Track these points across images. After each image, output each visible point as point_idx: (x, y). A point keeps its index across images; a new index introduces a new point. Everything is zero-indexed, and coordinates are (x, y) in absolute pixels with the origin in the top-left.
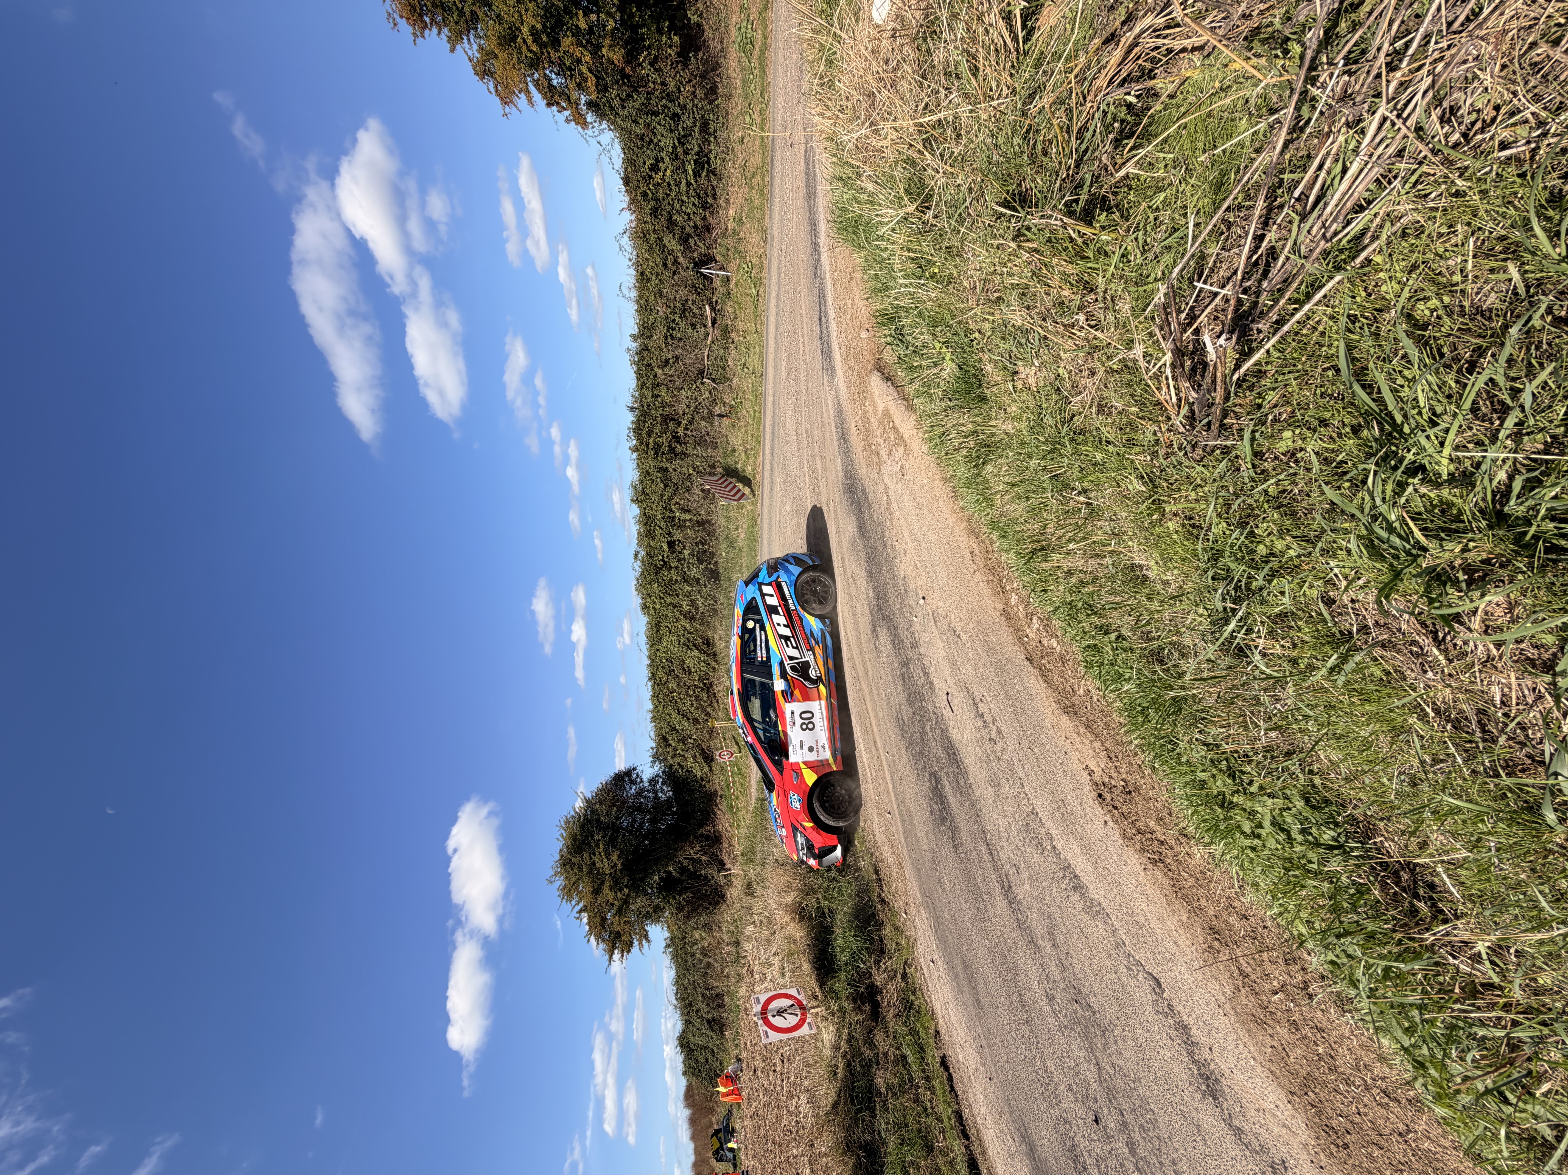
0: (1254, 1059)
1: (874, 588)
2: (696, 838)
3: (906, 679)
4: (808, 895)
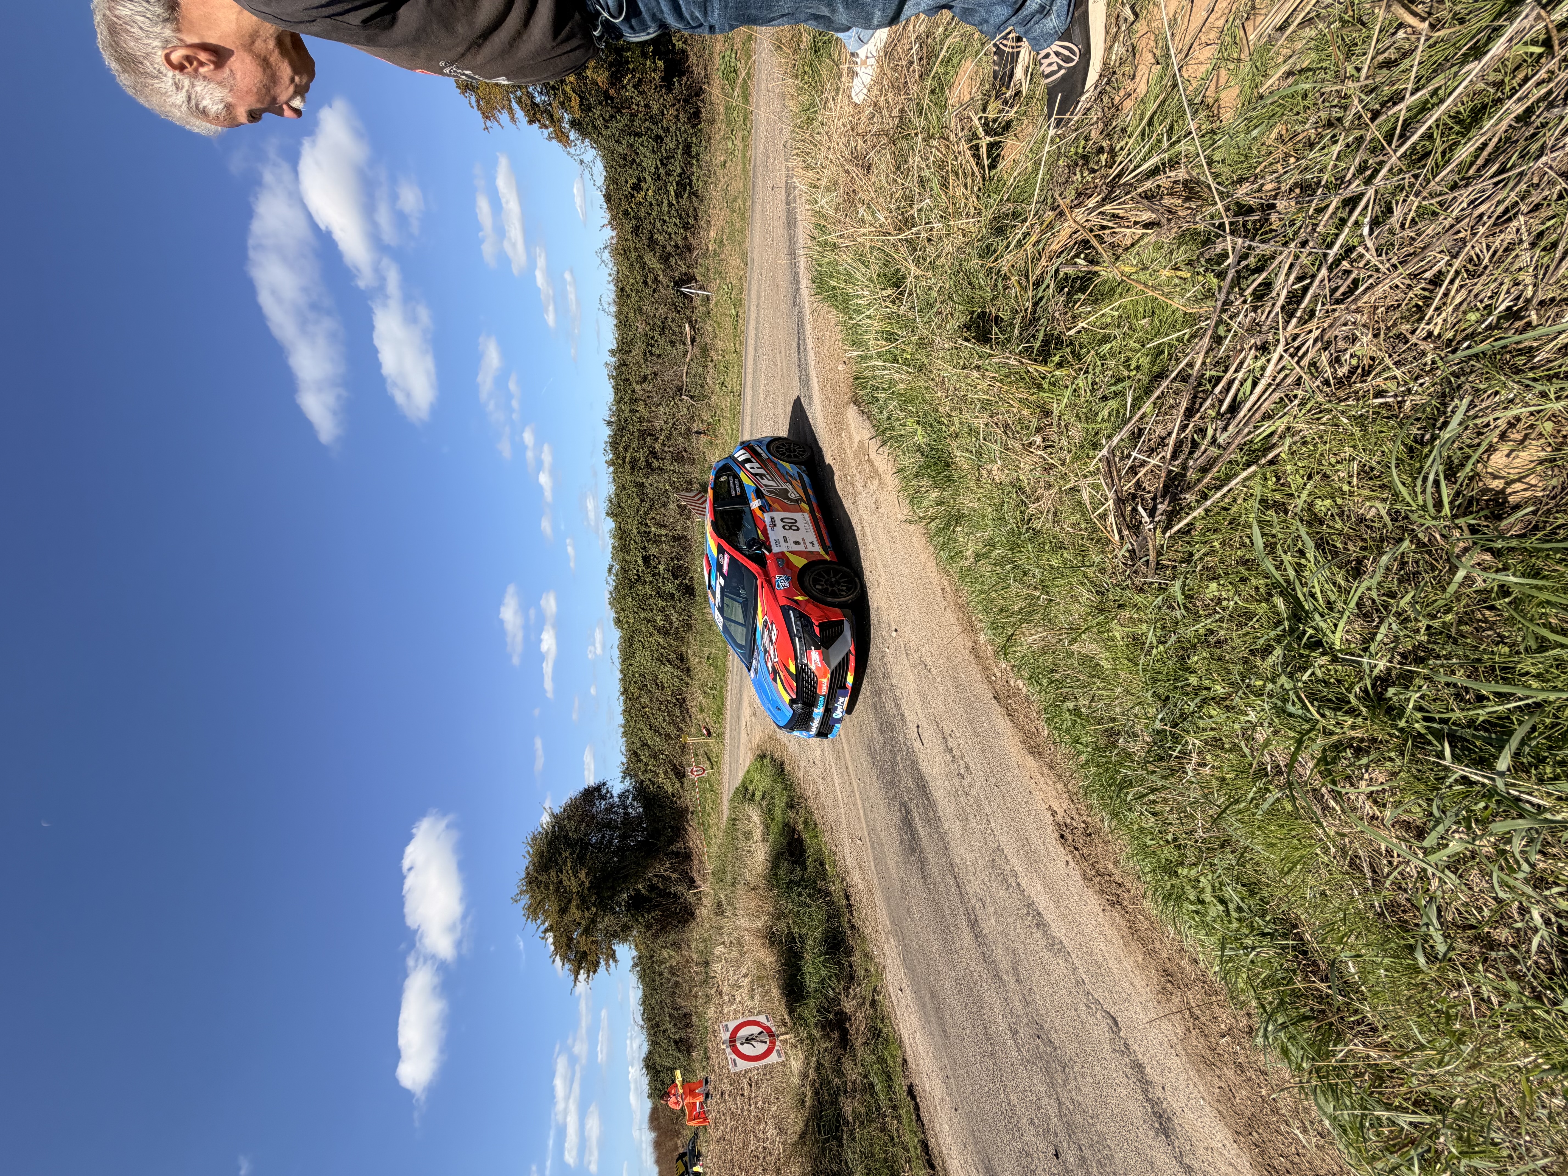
0: (1203, 1099)
2: (666, 855)
3: (878, 708)
4: (778, 919)
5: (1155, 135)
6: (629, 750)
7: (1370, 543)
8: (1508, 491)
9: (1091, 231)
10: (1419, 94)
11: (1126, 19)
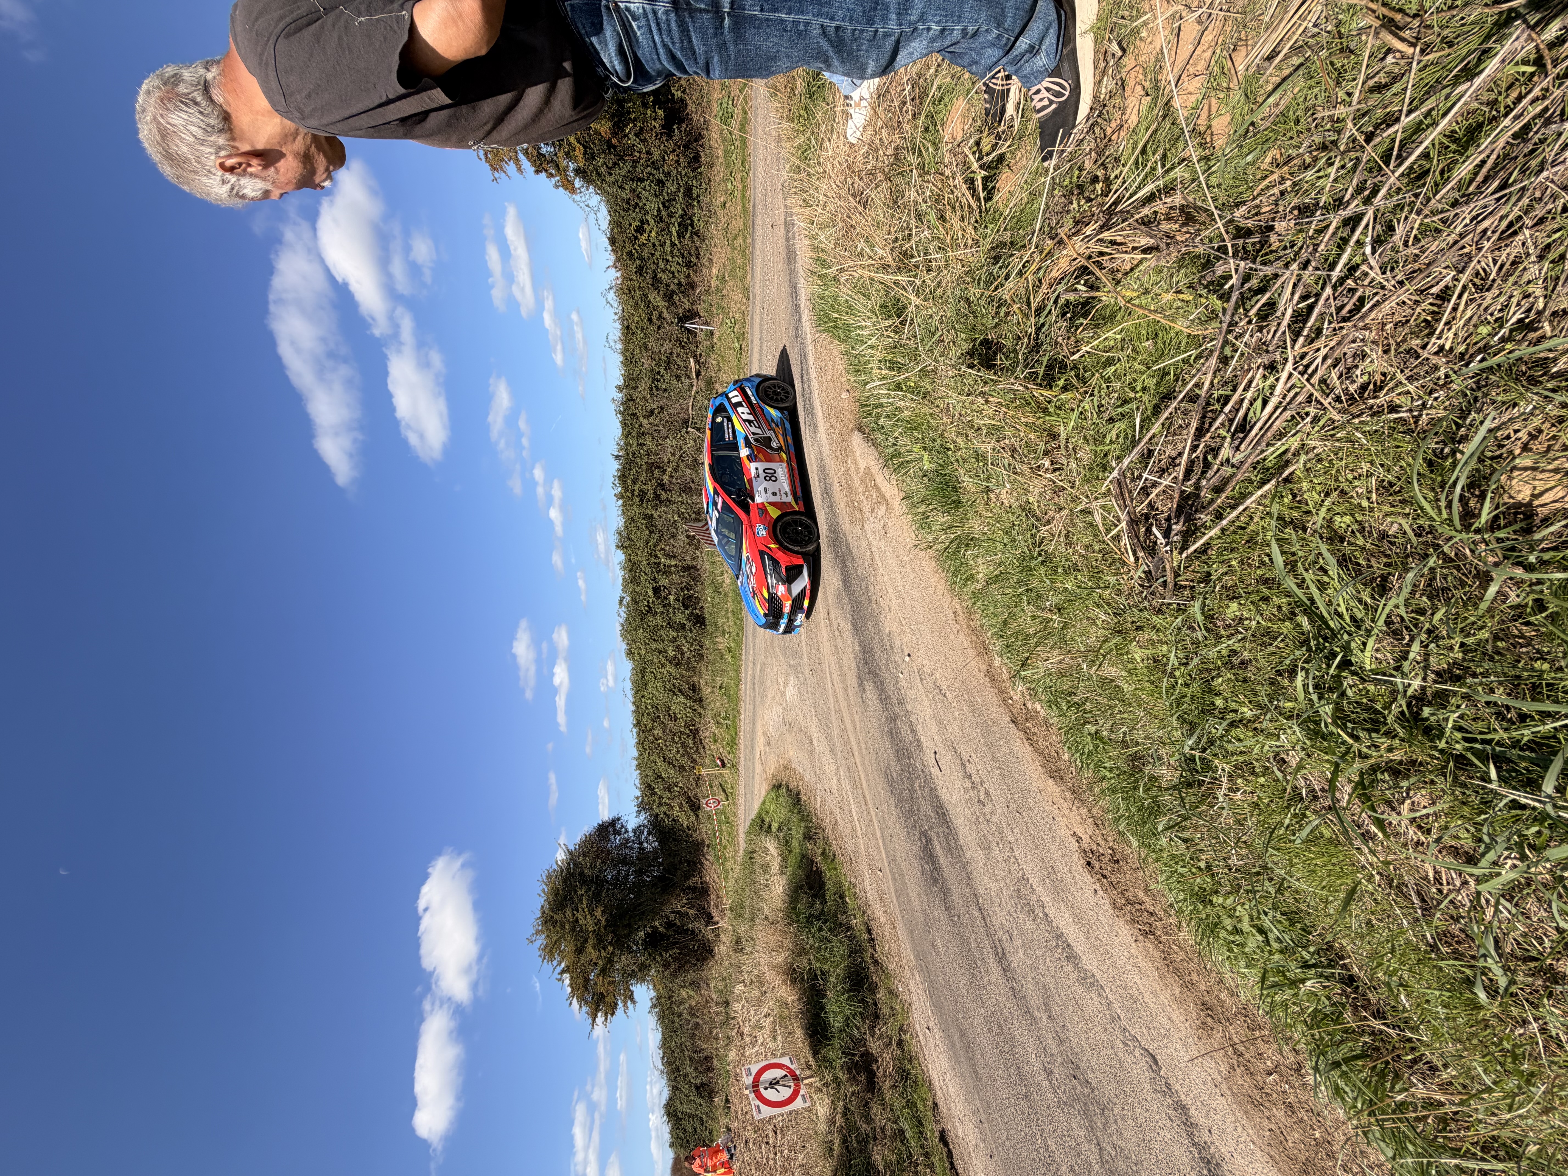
0: (1254, 1143)
1: (860, 642)
2: (684, 890)
3: (893, 734)
4: (799, 955)
5: (1149, 164)
6: (642, 783)
7: (1395, 559)
8: (1536, 503)
9: (1090, 257)
10: (1413, 116)
11: (1114, 55)
